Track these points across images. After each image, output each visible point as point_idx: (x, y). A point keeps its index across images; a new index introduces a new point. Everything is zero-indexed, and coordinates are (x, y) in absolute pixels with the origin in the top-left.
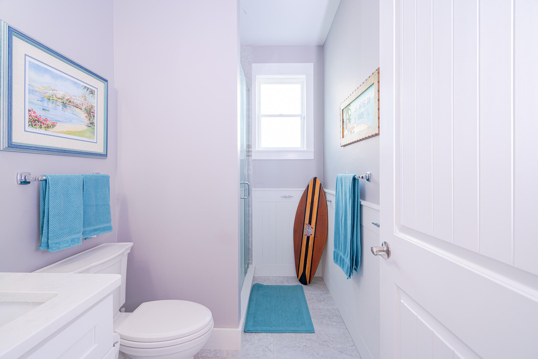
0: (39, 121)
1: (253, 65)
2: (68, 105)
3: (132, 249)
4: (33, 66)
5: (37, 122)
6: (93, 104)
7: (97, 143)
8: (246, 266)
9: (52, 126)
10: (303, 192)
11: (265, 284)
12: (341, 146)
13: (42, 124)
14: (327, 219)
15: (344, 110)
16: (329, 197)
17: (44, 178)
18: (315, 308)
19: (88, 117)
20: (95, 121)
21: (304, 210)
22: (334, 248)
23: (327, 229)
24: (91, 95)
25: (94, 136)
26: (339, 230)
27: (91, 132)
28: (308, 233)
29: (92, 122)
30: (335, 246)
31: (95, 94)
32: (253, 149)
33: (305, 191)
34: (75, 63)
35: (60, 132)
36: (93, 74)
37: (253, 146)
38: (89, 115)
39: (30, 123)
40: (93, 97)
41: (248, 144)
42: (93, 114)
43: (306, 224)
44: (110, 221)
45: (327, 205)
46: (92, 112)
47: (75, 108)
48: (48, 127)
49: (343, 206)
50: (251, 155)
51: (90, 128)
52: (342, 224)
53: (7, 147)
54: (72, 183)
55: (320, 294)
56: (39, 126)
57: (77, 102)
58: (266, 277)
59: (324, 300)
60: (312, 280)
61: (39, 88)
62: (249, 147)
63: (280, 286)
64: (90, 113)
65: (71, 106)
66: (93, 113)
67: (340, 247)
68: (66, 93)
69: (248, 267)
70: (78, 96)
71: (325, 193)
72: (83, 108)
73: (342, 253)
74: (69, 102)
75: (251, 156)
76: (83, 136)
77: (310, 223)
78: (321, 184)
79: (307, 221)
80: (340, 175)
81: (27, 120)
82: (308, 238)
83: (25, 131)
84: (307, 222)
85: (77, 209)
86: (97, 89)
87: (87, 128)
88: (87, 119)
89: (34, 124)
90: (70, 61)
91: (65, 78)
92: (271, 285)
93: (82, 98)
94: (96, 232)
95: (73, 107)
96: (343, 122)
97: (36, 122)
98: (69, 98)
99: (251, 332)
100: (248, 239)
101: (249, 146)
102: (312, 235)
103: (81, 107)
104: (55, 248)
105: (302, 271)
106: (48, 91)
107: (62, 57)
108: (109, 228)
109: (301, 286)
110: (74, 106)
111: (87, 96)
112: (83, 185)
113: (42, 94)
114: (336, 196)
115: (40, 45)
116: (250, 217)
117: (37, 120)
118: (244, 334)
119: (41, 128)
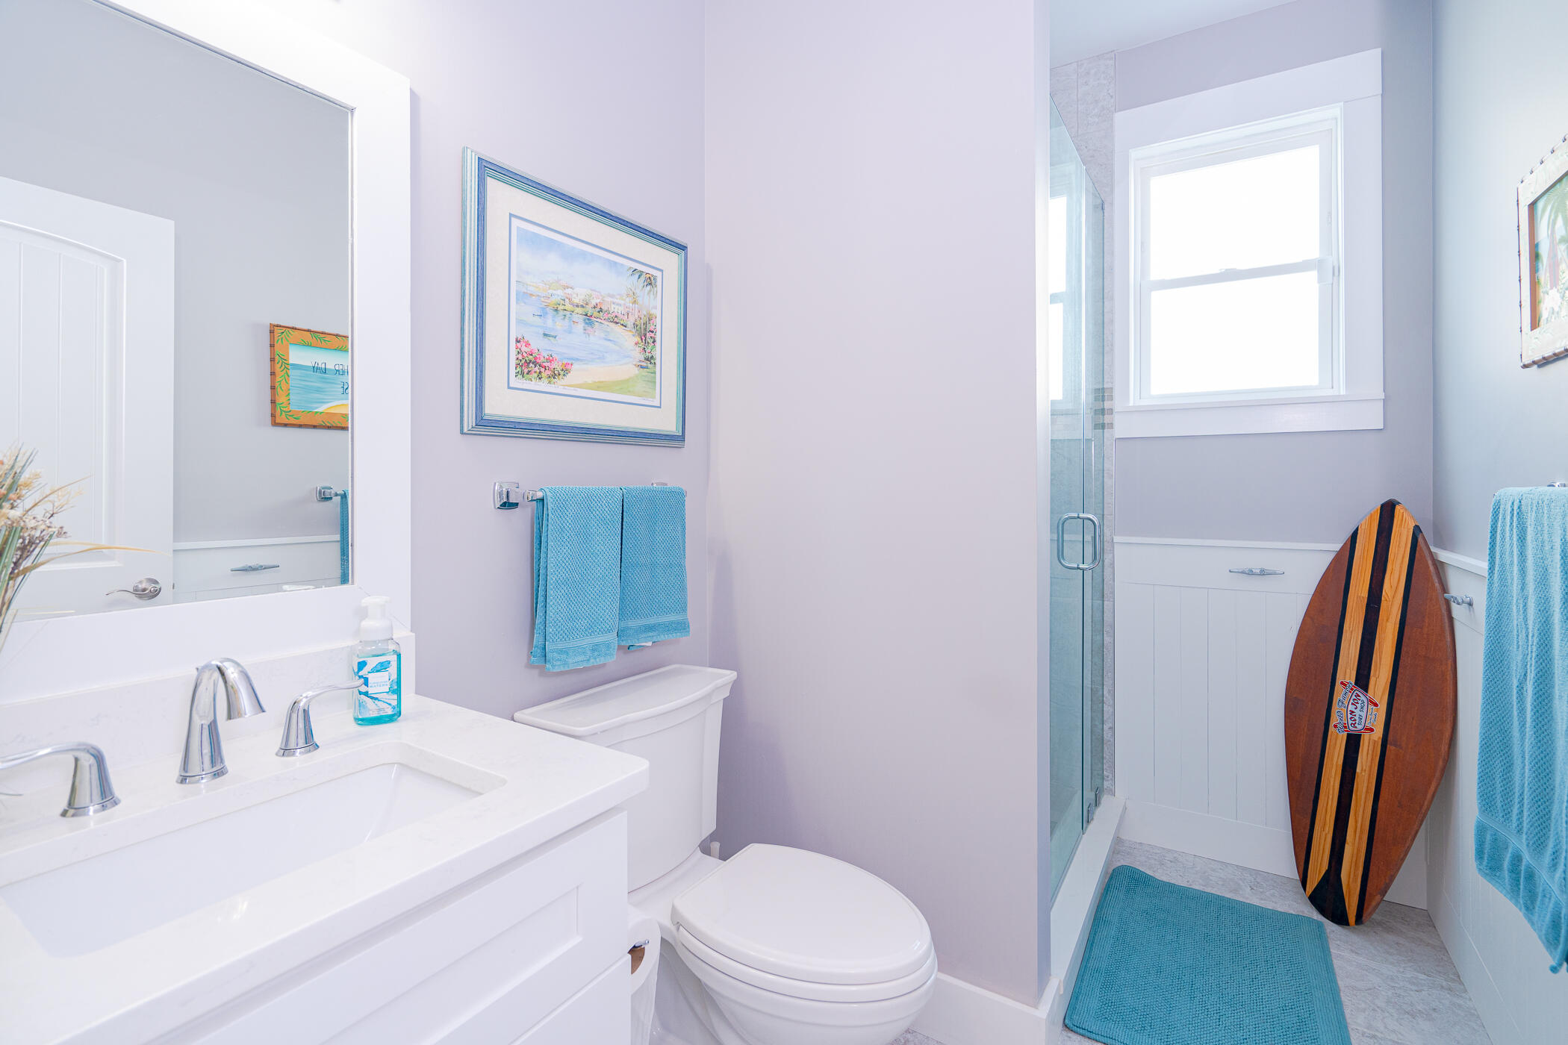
0: (535, 363)
1: (1119, 117)
2: (598, 320)
3: (736, 687)
4: (524, 237)
5: (533, 366)
6: (653, 311)
7: (660, 407)
8: (1090, 795)
9: (562, 373)
10: (1326, 560)
11: (1161, 875)
12: (1525, 366)
13: (543, 370)
14: (1449, 676)
15: (1540, 205)
16: (1458, 587)
17: (540, 495)
18: (1379, 1035)
19: (642, 345)
20: (657, 354)
21: (1336, 629)
22: (1477, 810)
23: (1450, 719)
24: (649, 287)
25: (655, 389)
26: (1505, 734)
27: (648, 381)
28: (1350, 722)
29: (650, 355)
30: (1487, 802)
31: (656, 286)
32: (1117, 404)
33: (1339, 555)
34: (612, 216)
35: (580, 386)
36: (651, 235)
37: (1116, 394)
38: (644, 339)
39: (519, 369)
40: (652, 293)
41: (1101, 387)
42: (652, 335)
43: (1342, 683)
44: (684, 610)
45: (1451, 619)
46: (650, 331)
47: (612, 325)
48: (554, 375)
49: (1530, 630)
50: (1112, 424)
51: (644, 372)
52: (1522, 710)
53: (474, 425)
54: (598, 507)
55: (1413, 984)
56: (536, 375)
57: (616, 311)
58: (1169, 851)
59: (1434, 1015)
60: (1371, 914)
61: (537, 287)
62: (1103, 396)
63: (1222, 898)
64: (645, 333)
65: (602, 321)
66: (652, 332)
67: (1515, 811)
68: (592, 290)
69: (1097, 803)
70: (619, 295)
71: (1439, 567)
72: (630, 324)
73: (1524, 840)
74: (599, 312)
75: (1111, 426)
76: (629, 391)
77: (1363, 680)
78: (1417, 529)
79: (1347, 671)
80: (1510, 493)
81: (513, 362)
82: (1353, 742)
83: (509, 388)
84: (1348, 676)
85: (607, 573)
86: (662, 271)
87: (637, 372)
88: (638, 349)
89: (526, 371)
90: (601, 213)
91: (592, 254)
92: (1184, 884)
93: (628, 300)
94: (651, 634)
95: (608, 323)
96: (1535, 257)
97: (531, 365)
98: (598, 301)
99: (1089, 1034)
100: (1100, 705)
101: (1101, 394)
102: (1372, 730)
103: (624, 320)
104: (559, 663)
105: (1325, 867)
106: (554, 292)
107: (584, 206)
108: (682, 627)
109: (1320, 925)
110: (608, 320)
111: (638, 292)
112: (622, 514)
113: (542, 299)
114: (1491, 584)
115: (538, 186)
116: (1108, 632)
117: (533, 360)
118: (1064, 1033)
119: (540, 379)
